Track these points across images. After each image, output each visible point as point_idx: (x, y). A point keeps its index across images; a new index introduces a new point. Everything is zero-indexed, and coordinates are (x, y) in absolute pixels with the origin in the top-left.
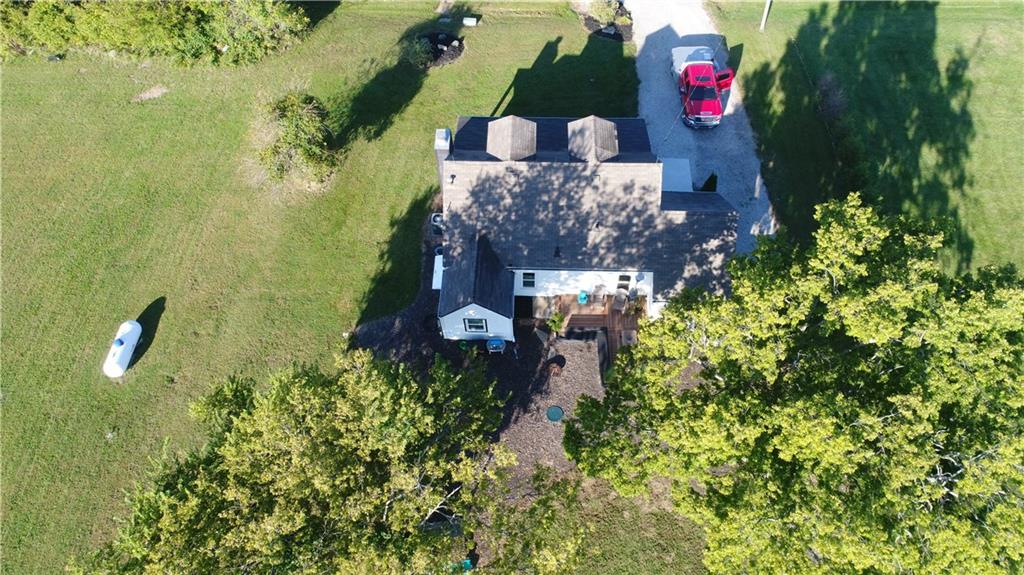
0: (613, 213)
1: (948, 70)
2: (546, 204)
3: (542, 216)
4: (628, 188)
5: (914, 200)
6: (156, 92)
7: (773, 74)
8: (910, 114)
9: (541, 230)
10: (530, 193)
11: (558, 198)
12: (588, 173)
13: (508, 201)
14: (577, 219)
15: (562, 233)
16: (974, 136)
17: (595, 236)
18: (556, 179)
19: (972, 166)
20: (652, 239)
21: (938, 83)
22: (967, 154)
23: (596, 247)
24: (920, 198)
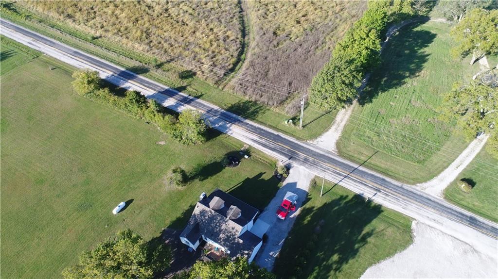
0: (227, 232)
1: (364, 235)
2: (214, 223)
3: (212, 225)
4: (233, 228)
5: (319, 268)
6: (162, 143)
7: (313, 211)
8: (341, 242)
9: (211, 228)
10: (212, 218)
11: (217, 223)
12: (226, 220)
13: (207, 218)
14: (219, 230)
15: (215, 231)
16: (353, 258)
17: (222, 236)
18: (219, 218)
19: (345, 267)
20: (233, 243)
21: (358, 237)
22: (347, 263)
23: (221, 238)
24: (322, 268)
